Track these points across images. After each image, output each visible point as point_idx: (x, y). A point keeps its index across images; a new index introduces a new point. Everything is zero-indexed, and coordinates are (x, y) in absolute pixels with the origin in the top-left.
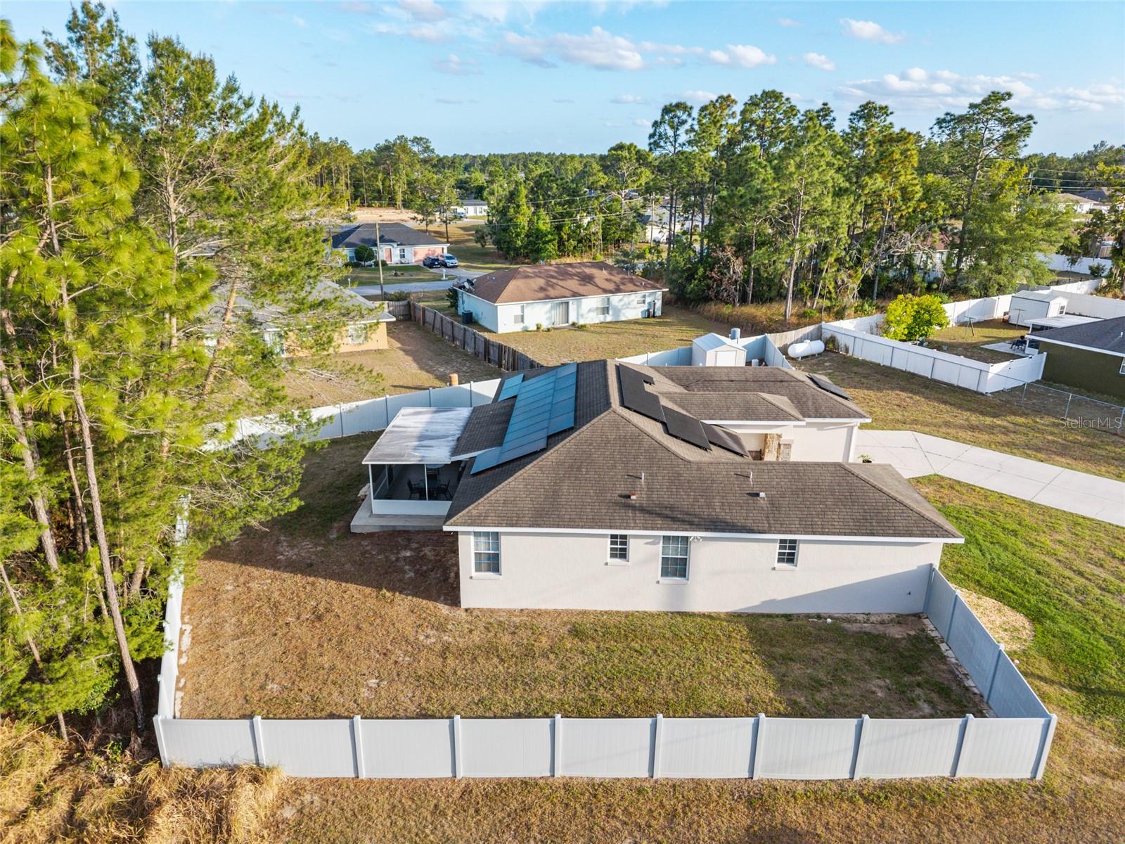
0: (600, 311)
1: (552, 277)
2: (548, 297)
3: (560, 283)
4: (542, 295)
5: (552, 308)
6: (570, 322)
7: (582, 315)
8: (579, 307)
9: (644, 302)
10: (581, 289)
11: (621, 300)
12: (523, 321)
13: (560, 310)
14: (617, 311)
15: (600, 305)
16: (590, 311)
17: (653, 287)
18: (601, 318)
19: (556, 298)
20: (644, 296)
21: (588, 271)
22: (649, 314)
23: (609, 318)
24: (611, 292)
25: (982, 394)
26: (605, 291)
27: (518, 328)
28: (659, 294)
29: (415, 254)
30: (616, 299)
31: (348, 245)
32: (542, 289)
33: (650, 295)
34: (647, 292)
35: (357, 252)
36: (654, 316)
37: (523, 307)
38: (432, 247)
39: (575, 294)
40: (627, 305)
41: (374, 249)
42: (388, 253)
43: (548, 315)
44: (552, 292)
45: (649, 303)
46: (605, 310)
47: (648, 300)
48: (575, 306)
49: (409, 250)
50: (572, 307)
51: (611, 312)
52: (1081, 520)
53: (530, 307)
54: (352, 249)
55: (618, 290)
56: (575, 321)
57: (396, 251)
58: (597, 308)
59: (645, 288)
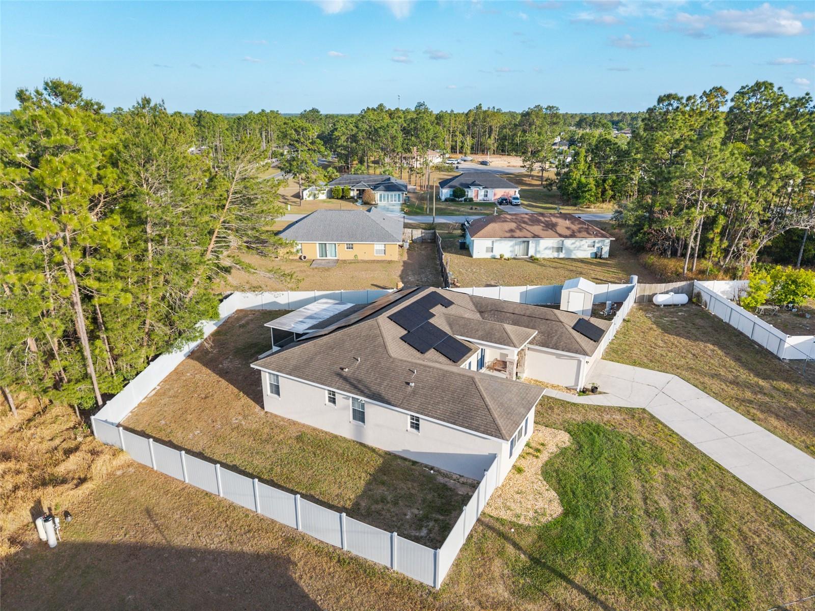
0: (555, 250)
1: (525, 222)
2: (513, 237)
3: (528, 227)
4: (509, 235)
5: (516, 244)
6: (529, 255)
7: (539, 252)
8: (537, 245)
9: (594, 246)
10: (541, 233)
11: (573, 243)
12: (492, 251)
13: (523, 246)
14: (569, 251)
15: (556, 246)
16: (546, 249)
17: (603, 236)
18: (555, 255)
19: (519, 237)
20: (594, 242)
21: (554, 220)
22: (597, 256)
23: (562, 255)
24: (566, 237)
25: (779, 359)
26: (561, 236)
27: (488, 255)
28: (607, 241)
29: (495, 195)
30: (568, 243)
31: (450, 187)
32: (511, 231)
33: (598, 242)
34: (597, 239)
35: (454, 192)
36: (600, 258)
37: (493, 242)
38: (507, 190)
39: (535, 236)
40: (578, 248)
41: (466, 190)
42: (476, 194)
43: (511, 249)
44: (518, 233)
45: (598, 248)
46: (560, 249)
47: (597, 245)
48: (534, 245)
49: (491, 192)
50: (532, 245)
51: (564, 251)
52: (712, 467)
53: (498, 242)
54: (452, 189)
55: (573, 236)
56: (534, 255)
57: (482, 192)
58: (553, 247)
59: (596, 236)
